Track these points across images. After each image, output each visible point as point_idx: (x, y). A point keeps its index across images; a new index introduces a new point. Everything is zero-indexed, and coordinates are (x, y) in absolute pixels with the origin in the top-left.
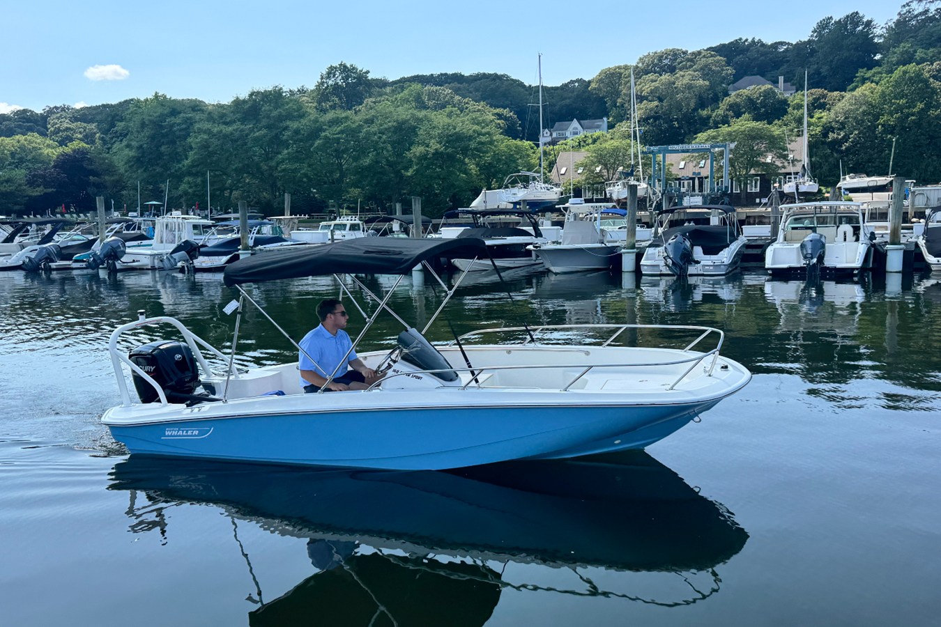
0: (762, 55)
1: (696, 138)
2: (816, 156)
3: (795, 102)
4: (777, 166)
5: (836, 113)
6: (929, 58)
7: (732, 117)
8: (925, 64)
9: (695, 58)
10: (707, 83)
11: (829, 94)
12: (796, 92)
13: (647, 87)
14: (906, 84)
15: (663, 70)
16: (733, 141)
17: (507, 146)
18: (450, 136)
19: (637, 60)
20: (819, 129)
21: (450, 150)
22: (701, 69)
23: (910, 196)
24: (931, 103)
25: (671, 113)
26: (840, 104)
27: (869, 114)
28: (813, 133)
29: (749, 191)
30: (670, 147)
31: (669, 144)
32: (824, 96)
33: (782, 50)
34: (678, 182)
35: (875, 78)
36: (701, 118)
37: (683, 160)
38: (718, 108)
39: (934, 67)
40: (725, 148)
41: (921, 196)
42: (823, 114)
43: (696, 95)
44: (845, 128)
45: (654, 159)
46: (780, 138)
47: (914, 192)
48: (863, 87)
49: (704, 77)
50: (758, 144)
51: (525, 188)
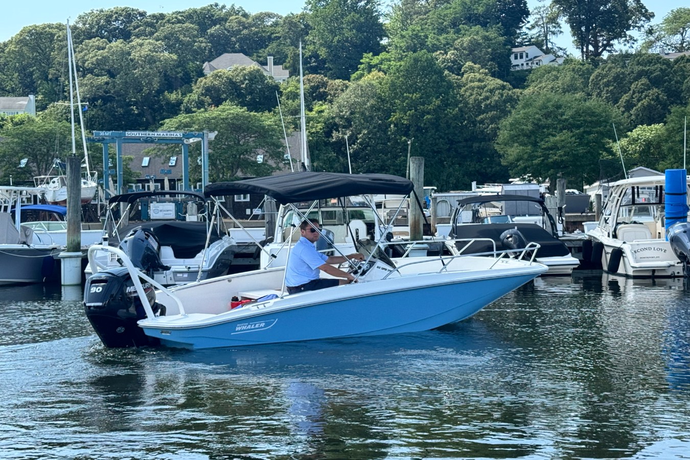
0: (245, 28)
1: (162, 125)
2: (319, 159)
3: (289, 90)
4: (270, 166)
5: (339, 107)
6: (442, 46)
7: (209, 105)
8: (438, 52)
9: (157, 22)
10: (175, 57)
11: (330, 82)
12: (290, 77)
13: (91, 55)
14: (419, 74)
15: (113, 35)
16: (211, 130)
19: (76, 19)
20: (320, 126)
22: (166, 37)
23: (431, 204)
24: (448, 100)
25: (127, 93)
26: (344, 95)
27: (379, 109)
28: (314, 130)
29: (236, 200)
30: (129, 134)
32: (324, 85)
33: (269, 24)
34: (140, 185)
35: (383, 67)
36: (168, 103)
37: (147, 154)
38: (191, 91)
39: (448, 56)
40: (203, 138)
41: (444, 204)
42: (324, 107)
43: (160, 72)
44: (351, 126)
45: (107, 149)
46: (273, 130)
47: (435, 199)
48: (370, 76)
49: (170, 48)
50: (244, 137)
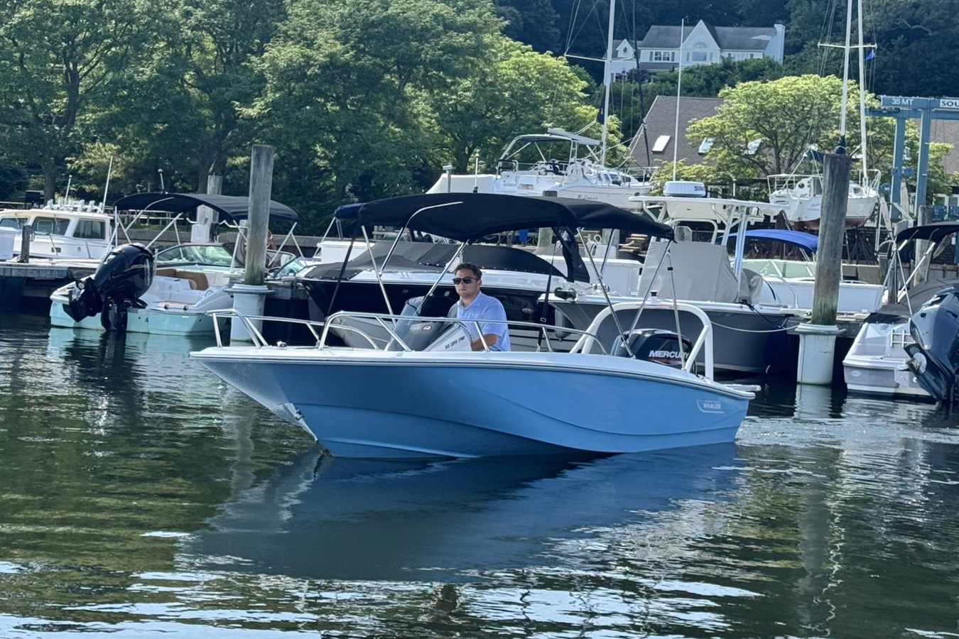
17: (517, 66)
18: (373, 24)
21: (366, 61)
30: (944, 103)
31: (940, 95)
45: (901, 130)
51: (556, 172)
